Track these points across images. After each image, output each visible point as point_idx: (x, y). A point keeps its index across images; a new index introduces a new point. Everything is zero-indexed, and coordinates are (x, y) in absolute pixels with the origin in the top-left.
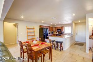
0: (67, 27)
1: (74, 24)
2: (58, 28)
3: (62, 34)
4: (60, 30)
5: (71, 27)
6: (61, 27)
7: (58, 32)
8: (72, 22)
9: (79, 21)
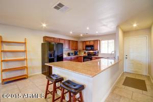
0: (106, 41)
1: (120, 34)
2: (88, 44)
3: (95, 55)
4: (92, 47)
5: (113, 41)
6: (94, 41)
7: (87, 52)
8: (118, 27)
9: (135, 25)
